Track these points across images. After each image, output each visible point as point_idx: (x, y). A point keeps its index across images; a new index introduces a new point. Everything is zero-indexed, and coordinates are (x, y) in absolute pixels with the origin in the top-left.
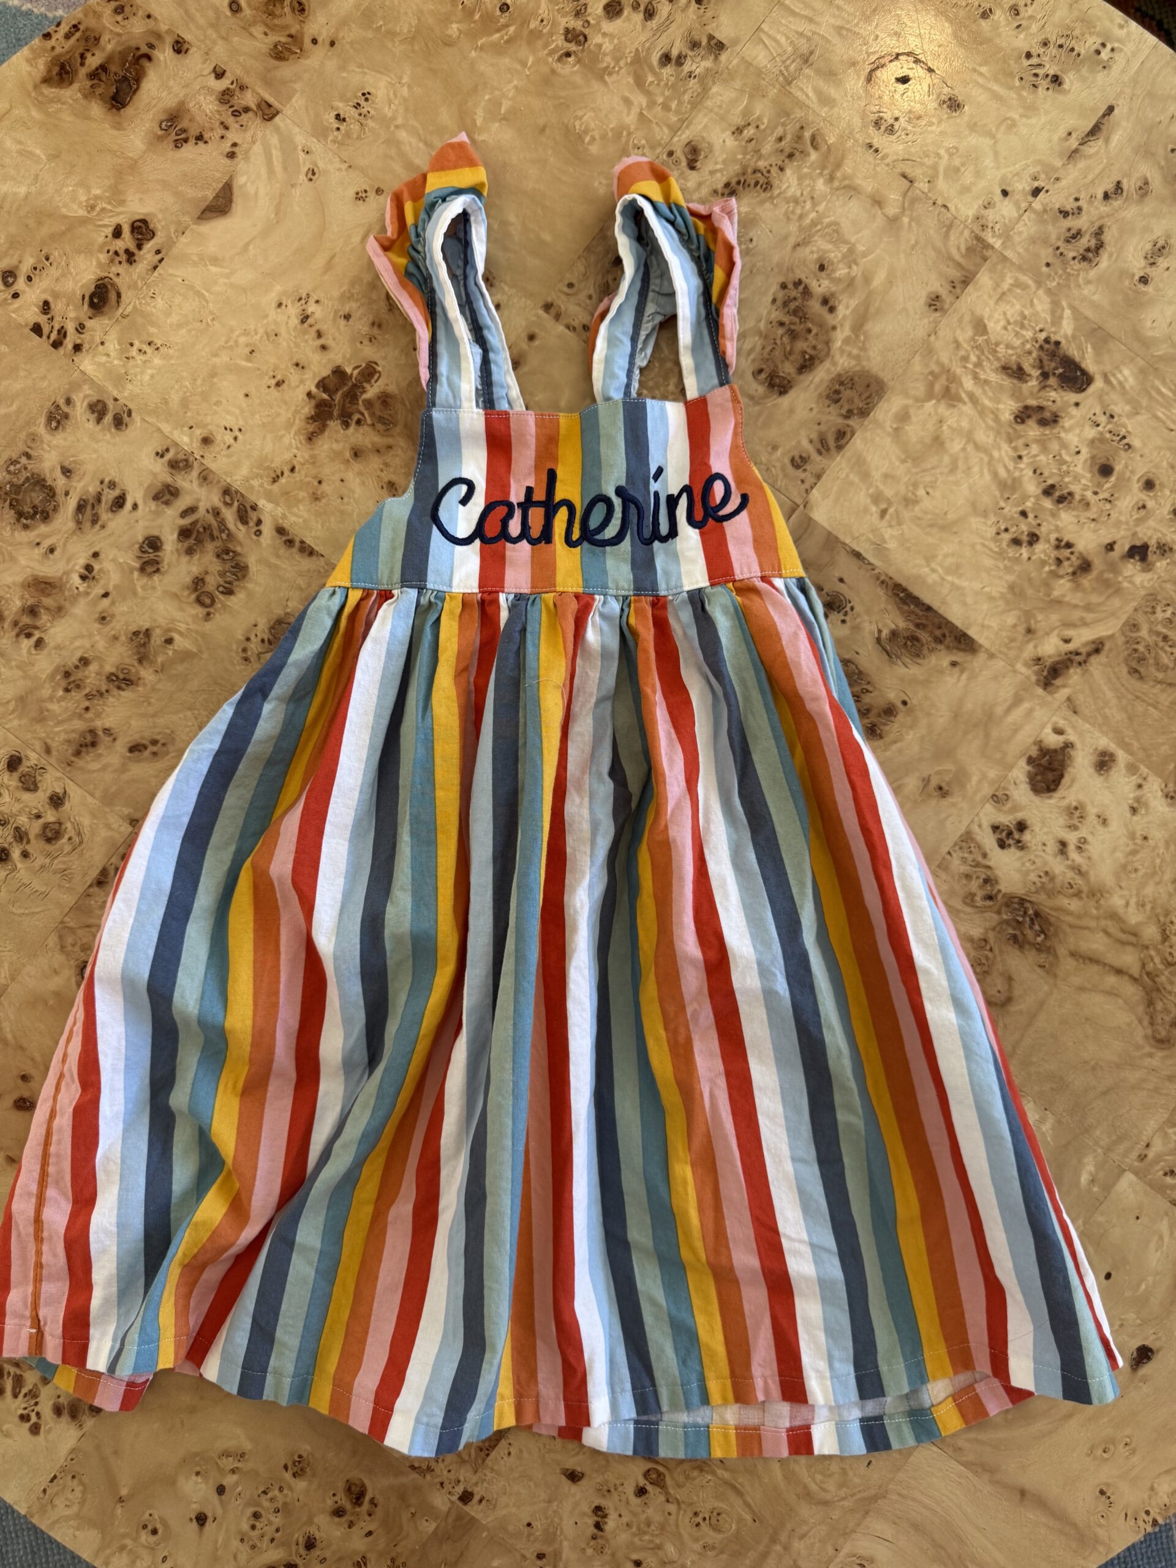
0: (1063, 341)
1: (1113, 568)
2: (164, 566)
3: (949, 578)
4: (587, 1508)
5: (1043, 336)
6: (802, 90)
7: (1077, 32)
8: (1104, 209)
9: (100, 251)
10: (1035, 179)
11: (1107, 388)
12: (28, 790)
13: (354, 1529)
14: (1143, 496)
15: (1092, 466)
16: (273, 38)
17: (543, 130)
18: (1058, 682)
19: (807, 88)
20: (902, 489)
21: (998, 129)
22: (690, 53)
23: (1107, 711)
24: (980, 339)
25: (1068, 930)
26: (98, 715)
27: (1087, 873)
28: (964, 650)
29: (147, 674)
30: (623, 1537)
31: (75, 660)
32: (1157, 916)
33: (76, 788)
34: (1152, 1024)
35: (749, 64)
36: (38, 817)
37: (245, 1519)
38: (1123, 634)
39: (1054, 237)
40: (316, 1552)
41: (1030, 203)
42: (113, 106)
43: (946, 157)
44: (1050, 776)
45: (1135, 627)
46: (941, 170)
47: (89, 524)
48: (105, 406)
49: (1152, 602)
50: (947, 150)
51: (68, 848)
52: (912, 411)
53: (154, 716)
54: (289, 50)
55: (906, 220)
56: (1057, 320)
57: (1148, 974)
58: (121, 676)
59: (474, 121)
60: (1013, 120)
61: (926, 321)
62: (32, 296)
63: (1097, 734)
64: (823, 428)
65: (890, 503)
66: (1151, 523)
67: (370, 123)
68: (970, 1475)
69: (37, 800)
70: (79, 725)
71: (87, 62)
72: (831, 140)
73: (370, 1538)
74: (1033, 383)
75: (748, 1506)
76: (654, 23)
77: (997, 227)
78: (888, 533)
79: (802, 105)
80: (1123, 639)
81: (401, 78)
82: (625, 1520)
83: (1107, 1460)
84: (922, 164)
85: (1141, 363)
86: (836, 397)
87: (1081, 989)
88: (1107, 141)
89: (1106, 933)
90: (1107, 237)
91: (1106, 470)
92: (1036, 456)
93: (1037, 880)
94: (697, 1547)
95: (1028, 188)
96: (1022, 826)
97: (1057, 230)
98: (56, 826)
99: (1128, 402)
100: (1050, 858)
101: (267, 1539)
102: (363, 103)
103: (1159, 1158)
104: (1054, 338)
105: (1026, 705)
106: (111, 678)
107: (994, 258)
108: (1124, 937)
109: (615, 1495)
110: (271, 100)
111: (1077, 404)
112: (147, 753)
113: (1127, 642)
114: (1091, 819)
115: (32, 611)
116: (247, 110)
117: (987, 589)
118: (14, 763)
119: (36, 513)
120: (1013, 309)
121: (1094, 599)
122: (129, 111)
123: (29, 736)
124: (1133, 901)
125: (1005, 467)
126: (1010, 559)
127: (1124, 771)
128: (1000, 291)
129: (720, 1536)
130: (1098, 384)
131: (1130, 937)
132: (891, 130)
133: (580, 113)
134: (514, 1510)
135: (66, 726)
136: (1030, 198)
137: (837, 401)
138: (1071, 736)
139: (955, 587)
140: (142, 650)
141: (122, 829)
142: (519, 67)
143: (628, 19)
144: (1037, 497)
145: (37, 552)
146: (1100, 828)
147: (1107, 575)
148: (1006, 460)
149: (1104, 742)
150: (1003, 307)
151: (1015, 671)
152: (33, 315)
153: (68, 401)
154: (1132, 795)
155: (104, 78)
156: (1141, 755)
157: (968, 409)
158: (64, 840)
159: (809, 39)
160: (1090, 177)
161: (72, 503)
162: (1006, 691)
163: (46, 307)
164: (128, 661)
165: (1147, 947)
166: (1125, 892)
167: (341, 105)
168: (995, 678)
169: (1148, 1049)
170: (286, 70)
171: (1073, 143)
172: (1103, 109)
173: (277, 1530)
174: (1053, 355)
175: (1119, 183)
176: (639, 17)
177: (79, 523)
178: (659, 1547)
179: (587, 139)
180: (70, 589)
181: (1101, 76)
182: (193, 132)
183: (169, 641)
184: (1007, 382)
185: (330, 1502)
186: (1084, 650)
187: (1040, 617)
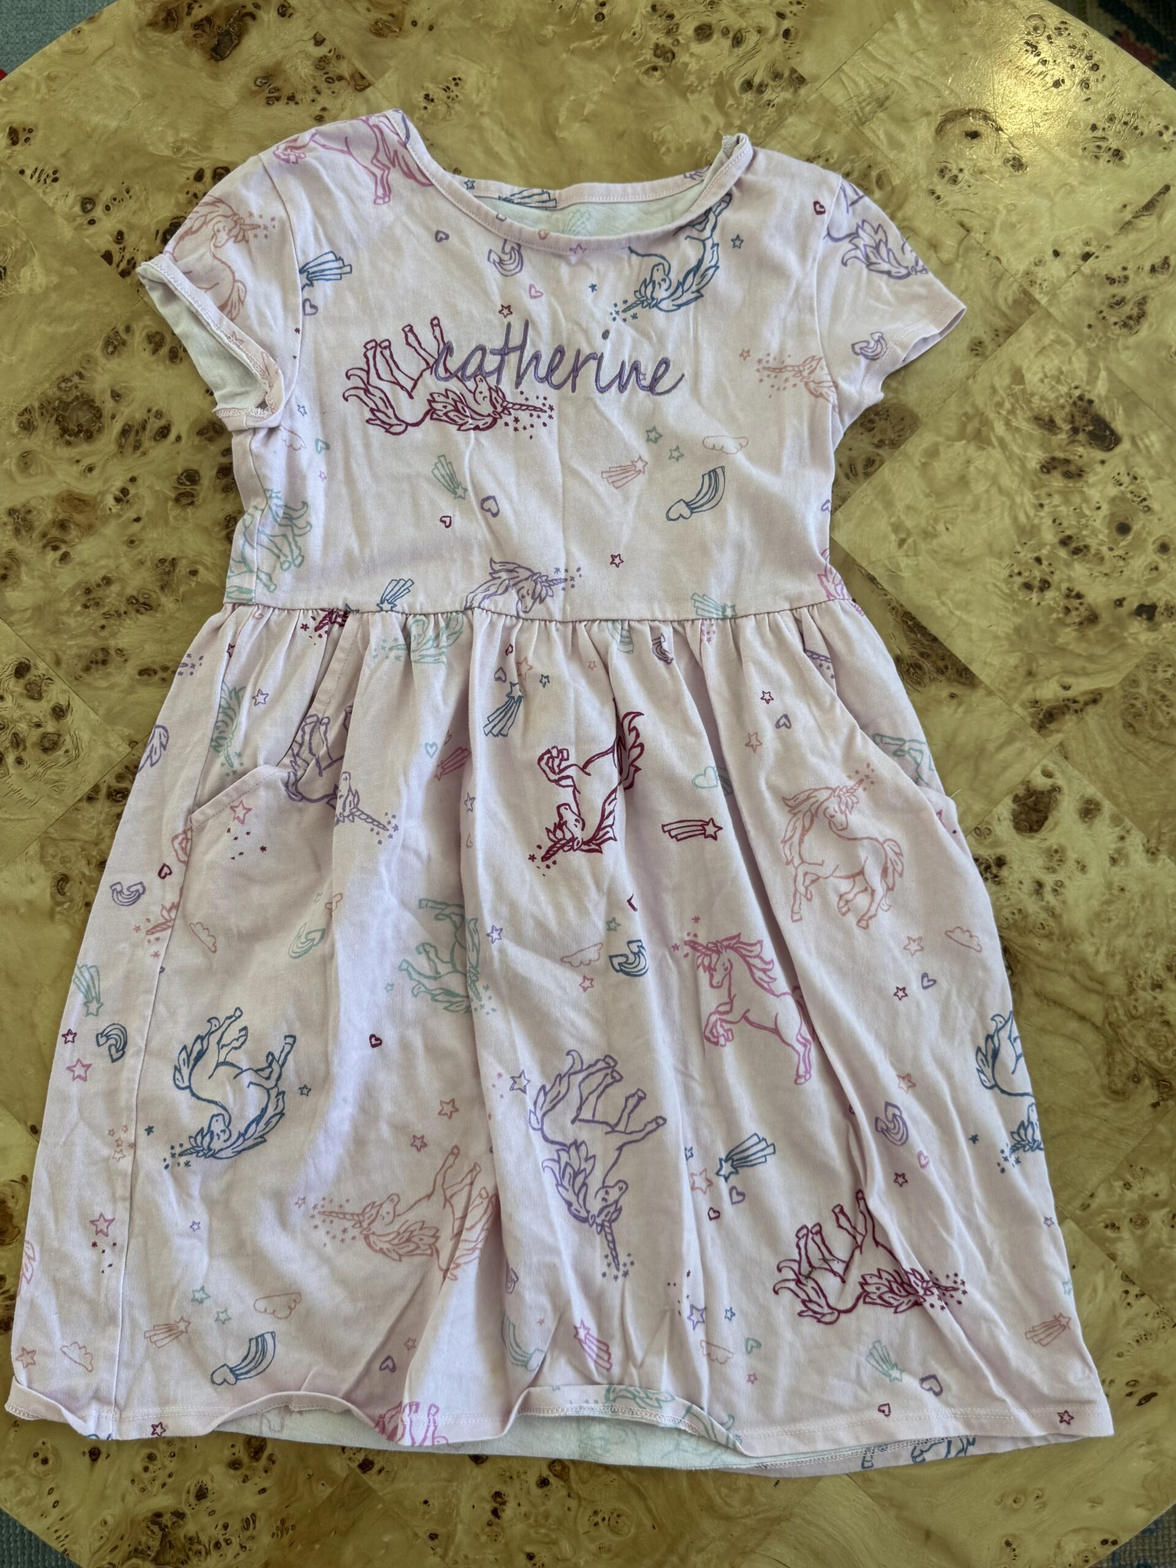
0: (1096, 401)
1: (1120, 623)
2: (199, 500)
3: (958, 613)
4: (486, 1493)
5: (1077, 393)
6: (874, 131)
7: (1142, 112)
8: (1150, 281)
9: (180, 191)
10: (1087, 244)
11: (1134, 450)
12: (32, 698)
13: (248, 1484)
14: (1156, 558)
15: (1110, 523)
16: (375, 15)
17: (621, 135)
18: (1052, 726)
19: (878, 130)
20: (923, 522)
21: (1056, 192)
22: (771, 83)
23: (1097, 760)
24: (1017, 388)
25: (1036, 970)
26: (114, 635)
27: (1060, 916)
28: (964, 684)
29: (167, 602)
30: (519, 1528)
31: (97, 578)
32: (1126, 967)
33: (80, 702)
34: (1109, 1074)
35: (826, 101)
36: (38, 726)
37: (139, 1459)
38: (1123, 688)
39: (1098, 300)
40: (206, 1503)
41: (1080, 267)
42: (212, 57)
43: (1004, 212)
44: (1034, 817)
45: (1135, 683)
46: (998, 223)
47: (130, 449)
48: (163, 338)
49: (1154, 660)
50: (1006, 206)
51: (63, 760)
52: (941, 448)
53: (169, 642)
54: (389, 28)
55: (958, 266)
56: (1092, 379)
57: (1110, 1024)
58: (141, 600)
59: (557, 119)
60: (1072, 187)
61: (966, 364)
62: (108, 224)
63: (1086, 782)
64: (854, 453)
65: (909, 534)
66: (1162, 585)
67: (457, 107)
68: (877, 1508)
69: (40, 709)
70: (92, 641)
71: (194, 12)
72: (896, 181)
73: (263, 1496)
74: (1063, 436)
75: (649, 1511)
76: (741, 51)
77: (1045, 284)
78: (904, 562)
79: (873, 147)
80: (1121, 693)
81: (492, 69)
82: (523, 1509)
83: (1016, 1511)
84: (980, 216)
85: (1169, 431)
86: (870, 425)
87: (1042, 1030)
88: (1160, 217)
89: (1073, 977)
90: (1150, 307)
91: (1124, 529)
92: (1056, 506)
93: (1009, 916)
94: (593, 1547)
95: (1079, 252)
96: (1000, 862)
97: (1101, 295)
98: (55, 738)
99: (1152, 466)
100: (1024, 897)
101: (158, 1483)
102: (453, 87)
103: (1102, 1209)
104: (1087, 396)
105: (1018, 745)
106: (132, 601)
107: (1039, 313)
108: (1090, 984)
109: (517, 1481)
110: (365, 72)
111: (1103, 462)
112: (156, 678)
113: (1125, 697)
114: (1071, 864)
115: (63, 525)
116: (340, 78)
117: (994, 628)
118: (21, 670)
119: (80, 431)
120: (1052, 364)
121: (1099, 651)
122: (227, 63)
123: (41, 645)
124: (1103, 950)
125: (1026, 513)
126: (1019, 602)
127: (1108, 821)
128: (1041, 345)
129: (617, 1539)
130: (1126, 445)
131: (1097, 985)
132: (954, 180)
133: (659, 125)
134: (412, 1485)
135: (79, 641)
136: (1080, 262)
137: (870, 430)
138: (1060, 781)
139: (962, 622)
140: (166, 578)
141: (121, 749)
142: (605, 73)
143: (717, 43)
144: (1053, 546)
145: (76, 469)
146: (1078, 874)
147: (1112, 630)
148: (1028, 508)
149: (1091, 790)
150: (1042, 360)
151: (1011, 711)
152: (105, 242)
153: (128, 329)
154: (1113, 846)
155: (207, 29)
156: (1127, 808)
157: (997, 453)
158: (61, 752)
159: (886, 85)
160: (1140, 249)
161: (117, 426)
162: (999, 729)
163: (120, 237)
164: (150, 587)
165: (1112, 998)
166: (1096, 940)
167: (431, 86)
168: (991, 715)
169: (1103, 1099)
170: (384, 47)
171: (1128, 215)
172: (1159, 187)
173: (170, 1476)
174: (1085, 412)
175: (1167, 258)
176: (727, 43)
177: (121, 446)
178: (555, 1543)
179: (663, 149)
180: (103, 509)
181: (1161, 156)
182: (287, 92)
183: (194, 573)
184: (1037, 432)
185: (227, 1453)
186: (1081, 699)
187: (1042, 661)
